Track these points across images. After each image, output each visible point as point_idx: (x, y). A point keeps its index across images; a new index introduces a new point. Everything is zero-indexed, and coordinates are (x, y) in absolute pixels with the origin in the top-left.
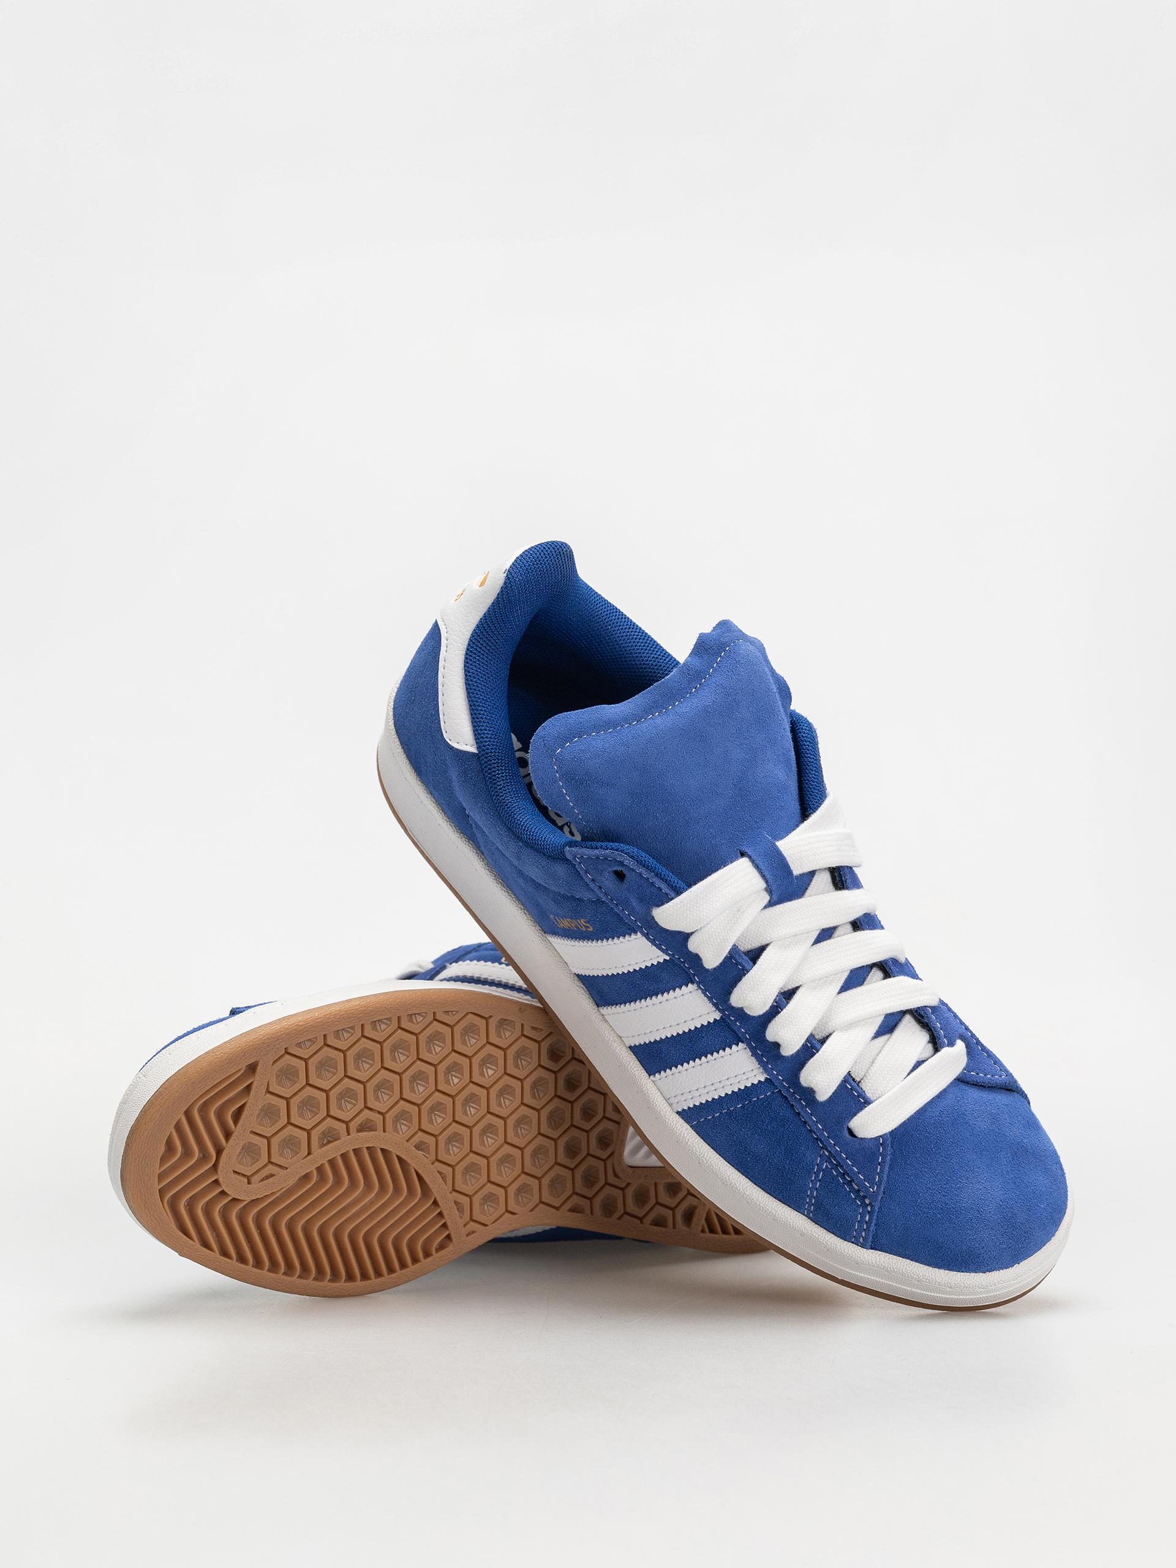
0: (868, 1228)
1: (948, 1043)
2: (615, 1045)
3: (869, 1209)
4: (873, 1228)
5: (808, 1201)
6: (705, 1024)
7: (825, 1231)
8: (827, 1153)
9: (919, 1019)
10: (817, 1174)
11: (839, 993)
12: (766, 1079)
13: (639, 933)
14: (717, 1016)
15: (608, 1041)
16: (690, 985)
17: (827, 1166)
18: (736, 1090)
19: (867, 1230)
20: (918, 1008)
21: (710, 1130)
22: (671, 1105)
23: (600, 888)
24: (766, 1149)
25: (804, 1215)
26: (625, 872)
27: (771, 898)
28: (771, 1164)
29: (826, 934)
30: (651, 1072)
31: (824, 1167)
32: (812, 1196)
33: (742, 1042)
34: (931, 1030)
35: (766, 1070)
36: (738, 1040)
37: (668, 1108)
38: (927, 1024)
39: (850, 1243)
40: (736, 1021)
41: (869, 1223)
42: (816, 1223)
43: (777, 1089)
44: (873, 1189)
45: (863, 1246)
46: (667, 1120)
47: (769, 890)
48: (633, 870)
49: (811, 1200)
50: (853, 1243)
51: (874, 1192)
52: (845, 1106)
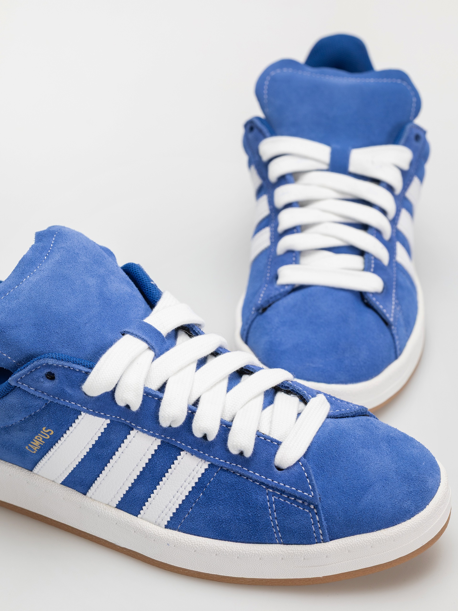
0: (321, 524)
1: (311, 396)
2: (107, 511)
3: (315, 511)
4: (324, 523)
5: (274, 531)
6: (154, 453)
7: (295, 545)
8: (271, 490)
9: (287, 391)
10: (271, 507)
11: (228, 391)
12: (209, 465)
13: (82, 413)
14: (158, 442)
15: (102, 512)
16: (131, 432)
17: (275, 499)
18: (194, 485)
19: (322, 527)
20: (282, 383)
21: (191, 523)
22: (159, 525)
23: (43, 392)
24: (231, 512)
25: (277, 543)
26: (53, 371)
27: (155, 352)
28: (239, 520)
29: (202, 362)
30: (136, 513)
31: (273, 499)
32: (275, 527)
33: (182, 450)
34: (297, 393)
35: (205, 459)
36: (179, 450)
37: (158, 528)
38: (292, 390)
39: (315, 544)
40: (171, 438)
41: (320, 521)
42: (287, 544)
43: (219, 467)
44: (311, 495)
45: (324, 541)
46: (161, 536)
47: (151, 348)
48: (57, 366)
49: (276, 529)
50: (317, 543)
51: (313, 497)
52: (267, 452)
